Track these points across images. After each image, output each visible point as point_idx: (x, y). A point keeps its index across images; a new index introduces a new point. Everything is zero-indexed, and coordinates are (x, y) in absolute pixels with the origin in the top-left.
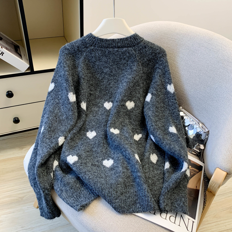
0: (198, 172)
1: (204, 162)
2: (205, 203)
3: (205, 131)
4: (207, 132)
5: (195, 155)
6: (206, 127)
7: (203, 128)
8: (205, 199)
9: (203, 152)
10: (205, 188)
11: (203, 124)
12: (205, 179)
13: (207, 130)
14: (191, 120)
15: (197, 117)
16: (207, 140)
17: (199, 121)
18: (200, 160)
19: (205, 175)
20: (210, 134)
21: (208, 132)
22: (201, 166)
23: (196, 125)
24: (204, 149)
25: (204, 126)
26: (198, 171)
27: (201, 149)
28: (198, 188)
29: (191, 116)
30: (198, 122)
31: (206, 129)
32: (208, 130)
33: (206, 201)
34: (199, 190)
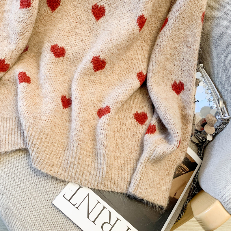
0: (188, 172)
1: (202, 159)
2: (181, 217)
3: (223, 118)
4: (225, 120)
5: (194, 143)
6: (227, 111)
7: (222, 111)
8: (181, 212)
9: (207, 144)
10: (189, 197)
11: (225, 103)
12: (195, 183)
13: (227, 117)
14: (209, 91)
15: (220, 90)
16: (221, 131)
17: (221, 96)
18: (198, 152)
19: (196, 178)
20: (229, 124)
21: (228, 120)
22: (196, 163)
23: (213, 102)
24: (210, 141)
25: (225, 109)
26: (187, 169)
27: (206, 140)
28: (176, 197)
29: (210, 84)
30: (218, 98)
31: (227, 114)
32: (229, 117)
33: (183, 215)
34: (177, 200)
